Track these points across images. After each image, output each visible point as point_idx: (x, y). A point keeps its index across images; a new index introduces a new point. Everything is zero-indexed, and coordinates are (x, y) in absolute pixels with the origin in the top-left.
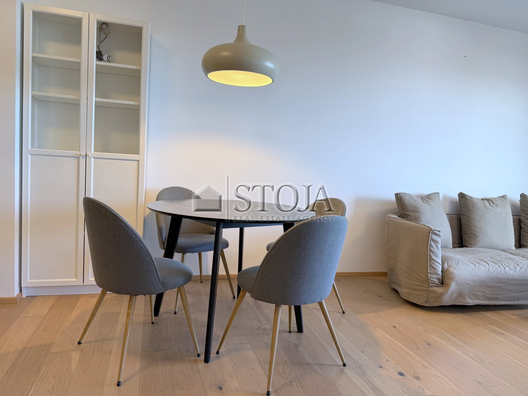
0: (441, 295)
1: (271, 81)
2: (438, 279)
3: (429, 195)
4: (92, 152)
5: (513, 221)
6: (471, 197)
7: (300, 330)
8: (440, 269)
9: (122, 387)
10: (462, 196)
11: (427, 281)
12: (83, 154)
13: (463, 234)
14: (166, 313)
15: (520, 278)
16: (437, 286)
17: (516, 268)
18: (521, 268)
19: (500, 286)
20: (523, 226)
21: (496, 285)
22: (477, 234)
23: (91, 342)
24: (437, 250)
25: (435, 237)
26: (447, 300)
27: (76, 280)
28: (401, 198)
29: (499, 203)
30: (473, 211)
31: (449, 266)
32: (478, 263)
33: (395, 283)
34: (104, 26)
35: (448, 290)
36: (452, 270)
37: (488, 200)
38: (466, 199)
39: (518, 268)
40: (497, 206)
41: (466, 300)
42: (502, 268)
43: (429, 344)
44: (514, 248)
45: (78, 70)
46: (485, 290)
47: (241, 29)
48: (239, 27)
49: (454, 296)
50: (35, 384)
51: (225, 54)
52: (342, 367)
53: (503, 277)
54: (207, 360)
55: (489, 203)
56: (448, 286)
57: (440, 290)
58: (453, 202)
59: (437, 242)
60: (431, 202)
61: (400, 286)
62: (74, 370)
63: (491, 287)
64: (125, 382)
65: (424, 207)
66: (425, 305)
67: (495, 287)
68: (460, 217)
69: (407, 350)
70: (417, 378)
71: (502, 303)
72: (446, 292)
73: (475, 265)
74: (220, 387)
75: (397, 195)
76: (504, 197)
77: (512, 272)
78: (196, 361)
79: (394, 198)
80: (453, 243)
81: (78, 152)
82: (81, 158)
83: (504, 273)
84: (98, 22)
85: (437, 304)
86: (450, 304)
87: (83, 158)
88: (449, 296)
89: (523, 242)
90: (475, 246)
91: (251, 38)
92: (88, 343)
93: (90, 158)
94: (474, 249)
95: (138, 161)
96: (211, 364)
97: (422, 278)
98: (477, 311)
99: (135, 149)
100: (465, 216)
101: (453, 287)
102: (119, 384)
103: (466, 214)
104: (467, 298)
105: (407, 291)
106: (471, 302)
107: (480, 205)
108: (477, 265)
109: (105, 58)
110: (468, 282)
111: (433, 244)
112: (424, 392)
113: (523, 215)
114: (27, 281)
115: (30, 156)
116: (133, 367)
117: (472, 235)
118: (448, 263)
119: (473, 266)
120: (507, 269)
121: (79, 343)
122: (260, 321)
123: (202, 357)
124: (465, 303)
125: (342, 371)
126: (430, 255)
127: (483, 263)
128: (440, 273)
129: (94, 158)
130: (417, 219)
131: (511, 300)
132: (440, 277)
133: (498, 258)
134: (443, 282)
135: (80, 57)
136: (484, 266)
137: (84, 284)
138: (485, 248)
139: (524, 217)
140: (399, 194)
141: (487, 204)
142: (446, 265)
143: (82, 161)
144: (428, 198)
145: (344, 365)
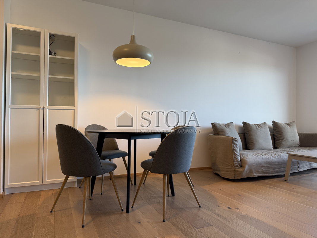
0: (242, 172)
1: (150, 63)
2: (239, 164)
3: (228, 124)
4: (47, 106)
5: (271, 135)
6: (249, 124)
7: (173, 194)
8: (239, 159)
9: (85, 228)
10: (244, 123)
11: (234, 166)
12: (42, 107)
13: (247, 143)
14: (96, 194)
15: (278, 161)
16: (239, 168)
17: (275, 156)
18: (278, 156)
19: (269, 166)
20: (275, 138)
21: (267, 165)
22: (254, 143)
23: (58, 211)
24: (237, 149)
25: (235, 142)
26: (245, 175)
27: (38, 181)
28: (214, 125)
29: (263, 126)
30: (251, 131)
31: (244, 157)
32: (258, 155)
33: (217, 170)
34: (52, 37)
35: (245, 170)
36: (245, 159)
37: (258, 125)
38: (247, 125)
39: (276, 157)
40: (262, 127)
41: (253, 174)
42: (269, 157)
43: (239, 195)
44: (272, 149)
45: (39, 61)
46: (262, 168)
47: (133, 38)
48: (131, 36)
49: (248, 172)
50: (34, 232)
51: (126, 49)
52: (199, 208)
53: (270, 161)
54: (128, 212)
55: (258, 126)
56: (244, 167)
57: (240, 170)
58: (240, 128)
59: (237, 144)
60: (230, 127)
61: (219, 171)
62: (54, 224)
63: (265, 167)
64: (86, 225)
65: (227, 129)
66: (234, 179)
67: (266, 166)
68: (245, 135)
69: (230, 198)
70: (237, 209)
71: (271, 175)
72: (244, 171)
73: (256, 156)
74: (139, 222)
75: (212, 124)
76: (265, 123)
77: (274, 158)
78: (122, 213)
79: (211, 126)
80: (243, 148)
81: (39, 106)
82: (41, 109)
83: (270, 159)
84: (50, 34)
85: (239, 178)
86: (246, 177)
87: (42, 109)
88: (245, 172)
89: (276, 146)
90: (254, 149)
91: (138, 42)
92: (56, 211)
93: (46, 109)
94: (253, 150)
95: (74, 110)
96: (130, 214)
97: (230, 164)
98: (259, 180)
99: (72, 103)
100: (247, 134)
101: (247, 167)
102: (83, 226)
103: (247, 132)
104: (254, 173)
105: (224, 172)
106: (256, 175)
107: (254, 127)
108: (257, 156)
109: (53, 53)
110: (254, 164)
111: (235, 146)
112: (242, 214)
113: (275, 132)
114: (8, 184)
115: (10, 109)
116: (88, 219)
117: (252, 143)
118: (243, 156)
119: (255, 156)
120: (271, 157)
121: (51, 212)
122: (150, 194)
123: (125, 211)
124: (253, 176)
125: (199, 209)
126: (234, 152)
127: (259, 155)
128: (239, 161)
129: (48, 109)
130: (224, 135)
131: (275, 173)
132: (240, 163)
133: (266, 153)
134: (241, 165)
135: (40, 53)
136: (260, 156)
137: (43, 184)
138: (258, 149)
139: (275, 133)
140: (214, 123)
141: (257, 127)
142: (242, 157)
143: (42, 111)
144: (228, 125)
145: (200, 207)
